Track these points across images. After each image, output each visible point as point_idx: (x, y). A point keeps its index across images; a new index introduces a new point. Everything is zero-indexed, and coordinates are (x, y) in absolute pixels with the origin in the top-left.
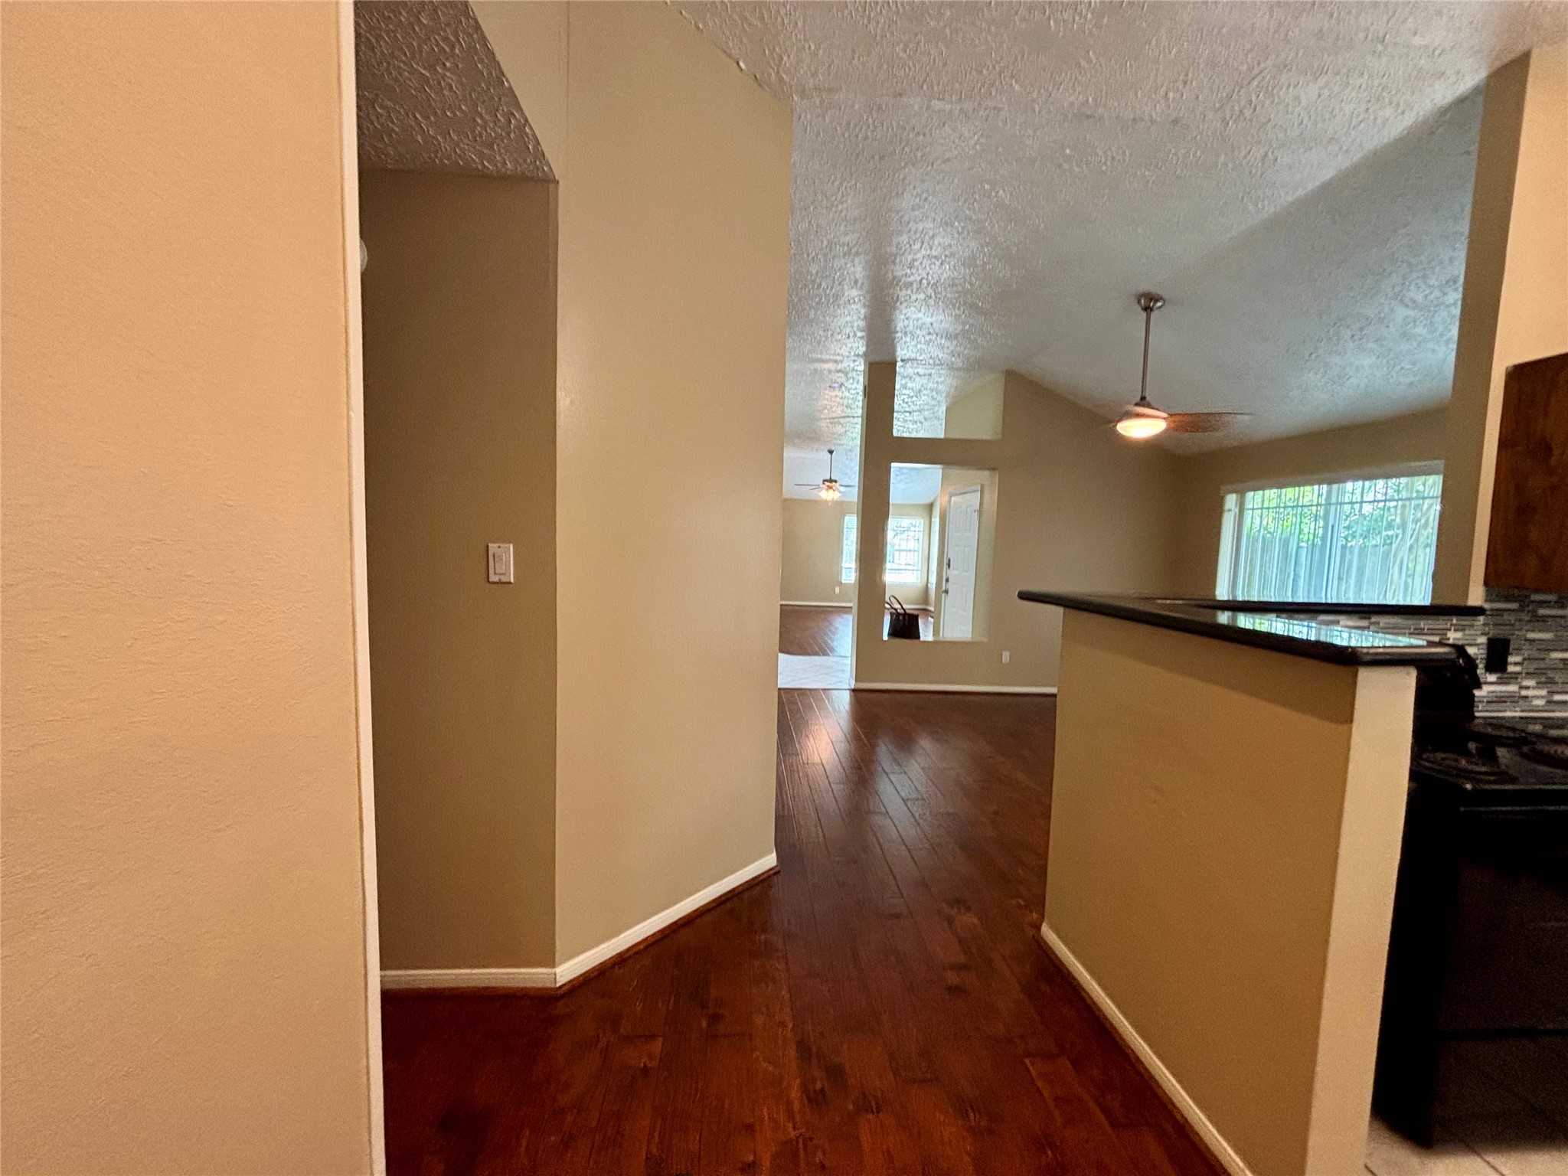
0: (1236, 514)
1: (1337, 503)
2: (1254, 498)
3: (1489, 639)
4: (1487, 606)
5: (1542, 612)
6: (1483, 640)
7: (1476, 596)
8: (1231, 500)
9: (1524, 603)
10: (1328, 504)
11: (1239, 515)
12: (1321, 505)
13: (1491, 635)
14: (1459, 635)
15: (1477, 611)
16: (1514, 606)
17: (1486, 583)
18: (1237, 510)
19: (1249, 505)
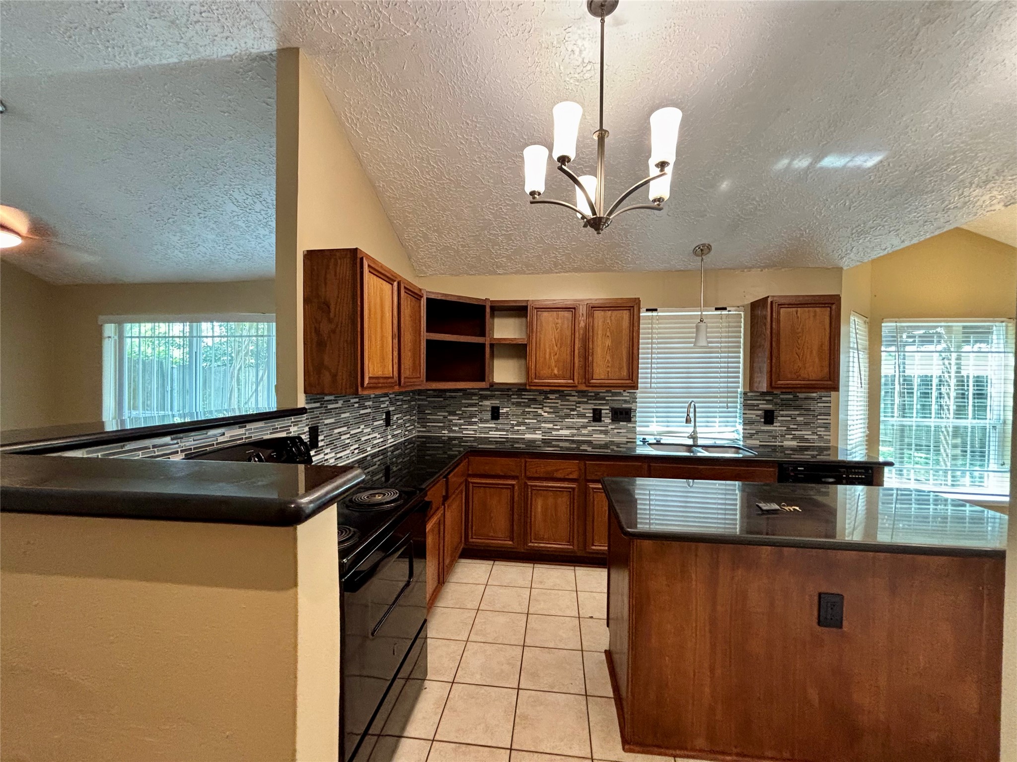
0: (115, 340)
1: (197, 337)
2: (132, 329)
3: (309, 428)
4: (307, 407)
5: (330, 406)
6: (307, 429)
7: (301, 403)
8: (109, 329)
9: (323, 403)
10: (191, 337)
11: (119, 342)
12: (186, 337)
13: (310, 426)
14: (295, 428)
15: (302, 411)
16: (318, 405)
17: (305, 392)
18: (117, 338)
19: (127, 333)
